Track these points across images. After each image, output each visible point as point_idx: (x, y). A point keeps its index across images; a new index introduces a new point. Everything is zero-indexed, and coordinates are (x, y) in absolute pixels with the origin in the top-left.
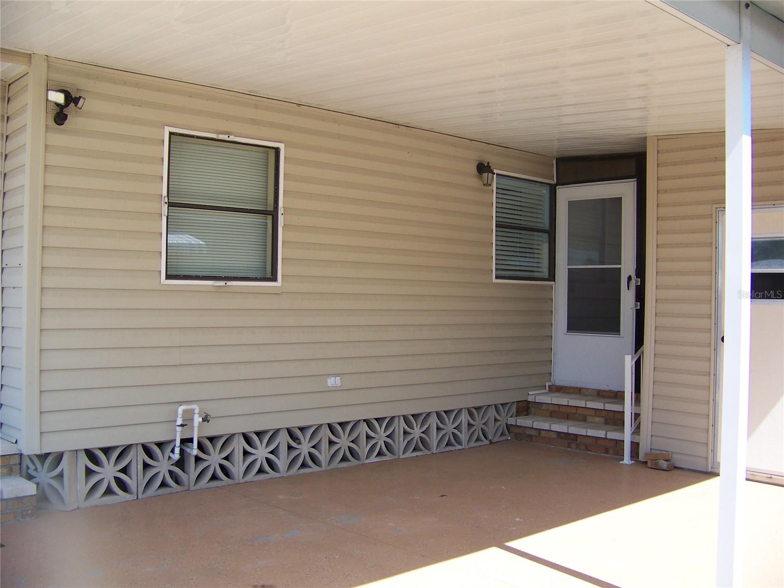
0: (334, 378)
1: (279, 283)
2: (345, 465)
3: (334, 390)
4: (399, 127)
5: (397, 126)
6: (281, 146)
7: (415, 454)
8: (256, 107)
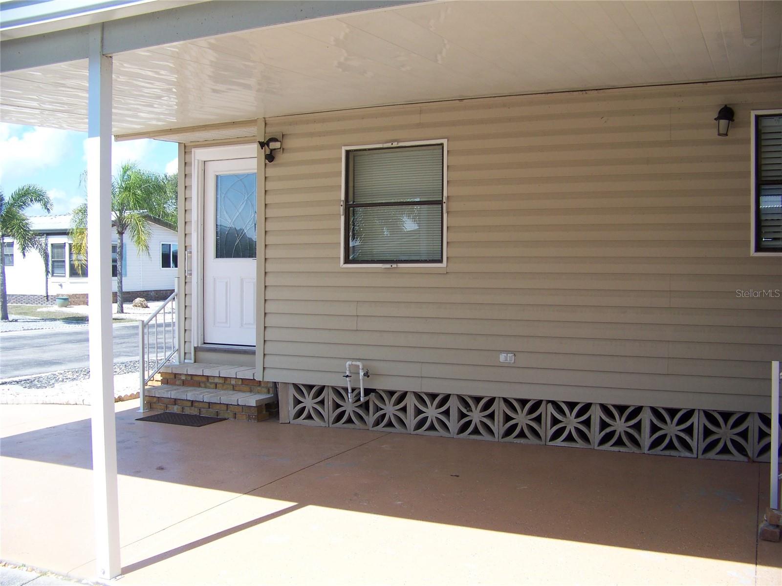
0: (506, 355)
1: (444, 264)
2: (522, 442)
3: (509, 366)
4: (586, 93)
5: (584, 92)
6: (445, 141)
7: (616, 449)
8: (421, 112)
